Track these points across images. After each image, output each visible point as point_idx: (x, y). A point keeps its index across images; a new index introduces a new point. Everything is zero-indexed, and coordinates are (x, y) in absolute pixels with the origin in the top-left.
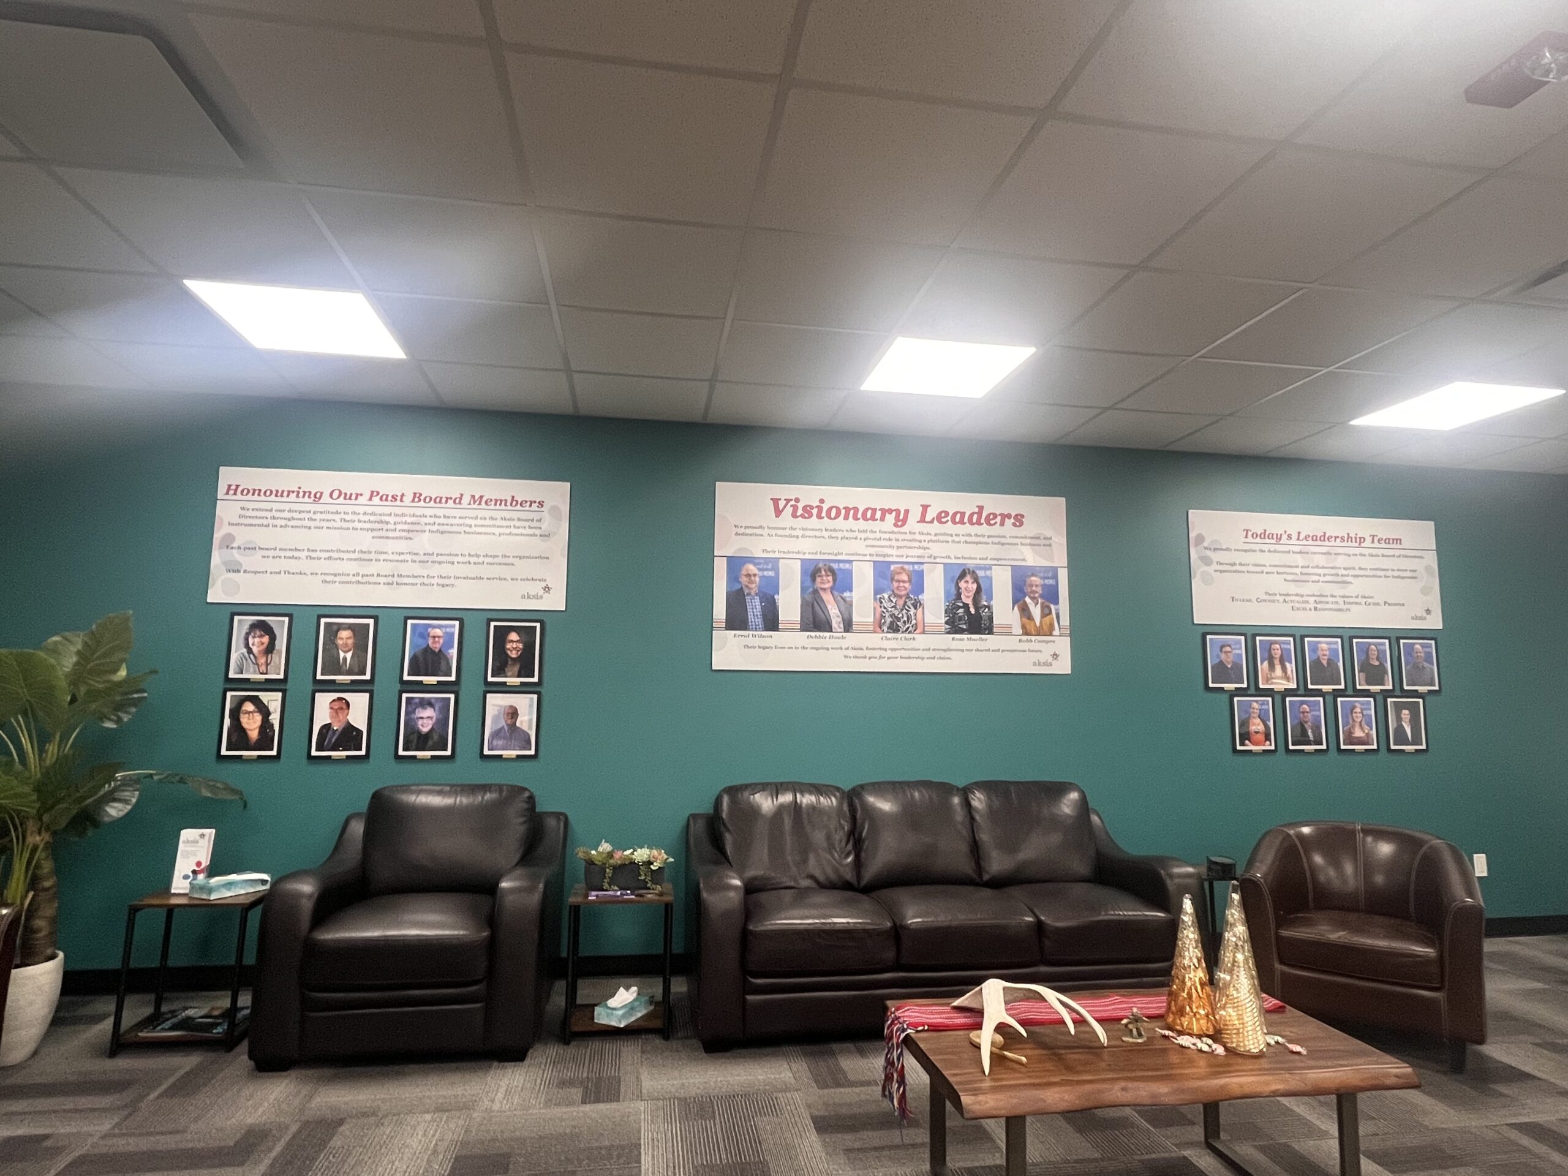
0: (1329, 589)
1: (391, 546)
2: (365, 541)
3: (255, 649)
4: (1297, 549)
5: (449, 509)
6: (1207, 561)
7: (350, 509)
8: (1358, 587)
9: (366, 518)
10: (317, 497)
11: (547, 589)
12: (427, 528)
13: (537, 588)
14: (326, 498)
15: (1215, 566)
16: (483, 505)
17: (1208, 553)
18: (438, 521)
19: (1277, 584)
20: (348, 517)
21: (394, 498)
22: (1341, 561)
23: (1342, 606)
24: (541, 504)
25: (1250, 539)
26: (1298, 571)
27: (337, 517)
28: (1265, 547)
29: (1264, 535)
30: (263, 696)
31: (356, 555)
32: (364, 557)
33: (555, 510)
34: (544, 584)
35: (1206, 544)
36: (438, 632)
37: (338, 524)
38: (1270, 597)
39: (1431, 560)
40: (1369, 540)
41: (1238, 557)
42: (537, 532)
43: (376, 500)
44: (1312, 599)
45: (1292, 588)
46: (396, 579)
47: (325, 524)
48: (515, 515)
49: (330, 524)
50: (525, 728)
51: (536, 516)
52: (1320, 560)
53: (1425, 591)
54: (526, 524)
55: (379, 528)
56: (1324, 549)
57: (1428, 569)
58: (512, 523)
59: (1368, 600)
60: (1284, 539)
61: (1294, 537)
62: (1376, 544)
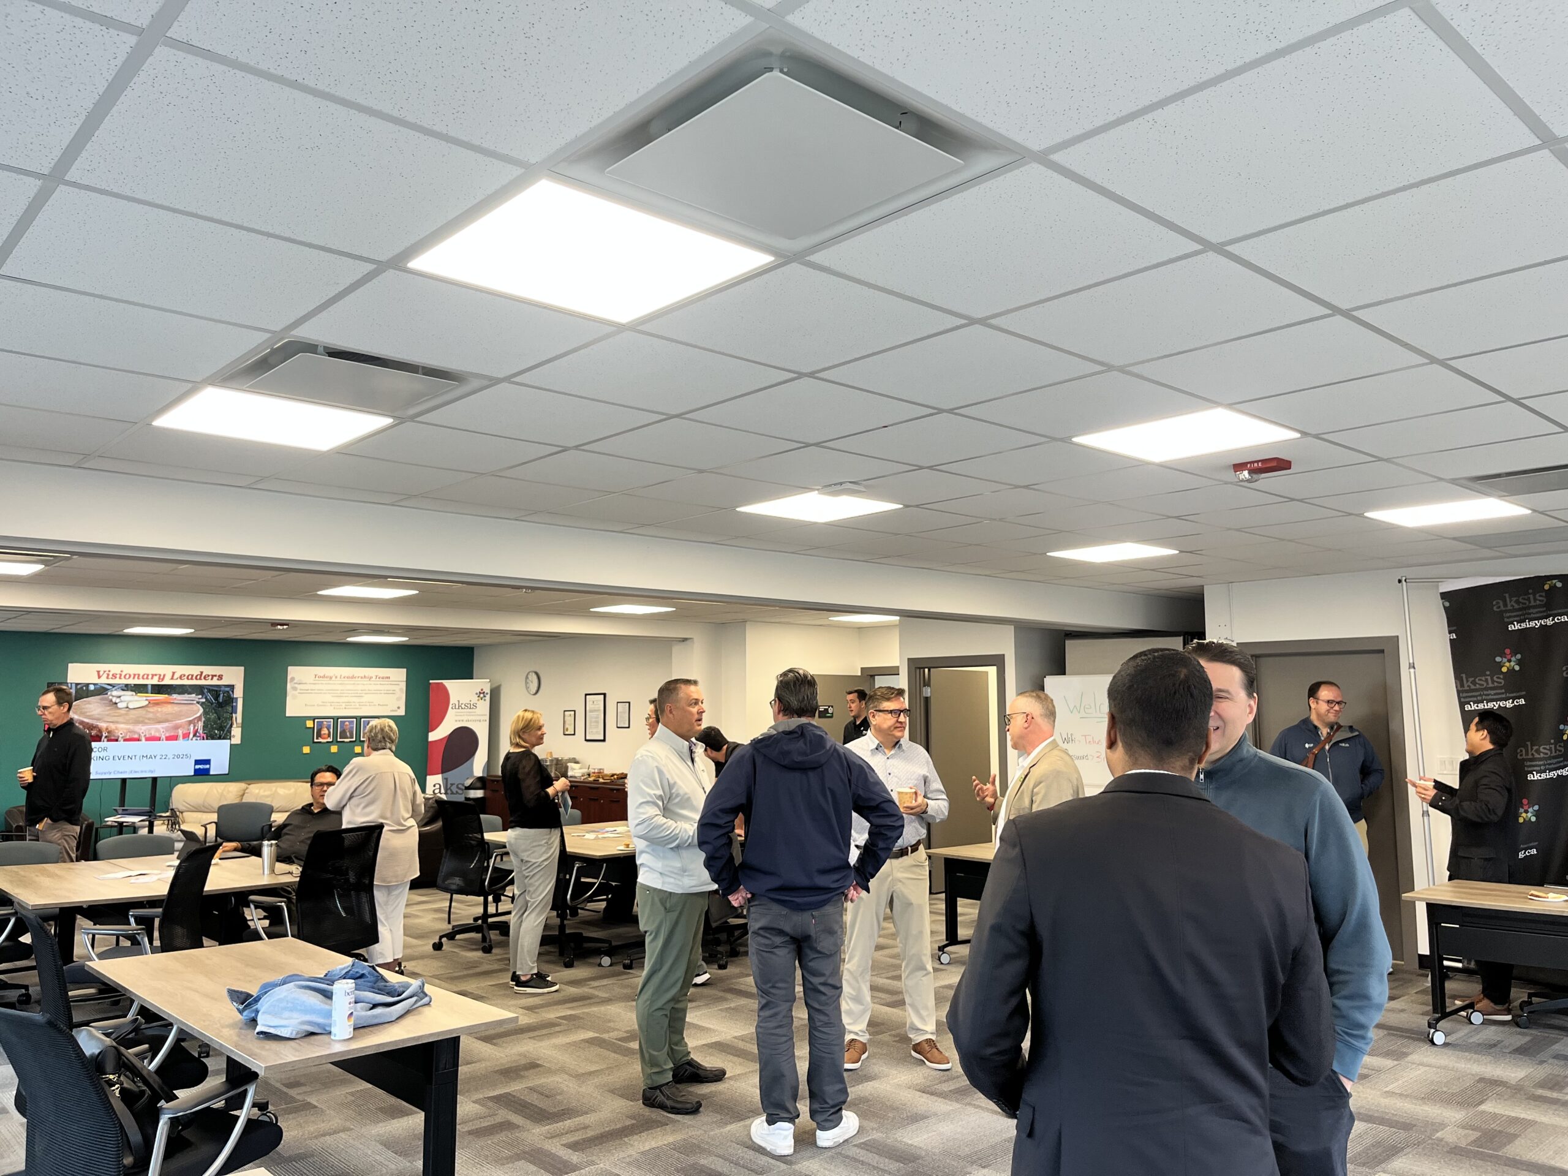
0: (354, 699)
4: (340, 682)
6: (295, 689)
8: (366, 698)
15: (298, 691)
17: (296, 685)
19: (328, 698)
22: (360, 687)
23: (358, 706)
25: (317, 678)
26: (339, 692)
28: (324, 682)
29: (324, 677)
35: (295, 681)
38: (324, 704)
39: (403, 686)
40: (374, 677)
41: (313, 687)
44: (344, 704)
45: (336, 700)
52: (349, 687)
53: (398, 699)
56: (352, 682)
57: (401, 690)
59: (371, 704)
60: (334, 678)
61: (339, 677)
62: (378, 679)
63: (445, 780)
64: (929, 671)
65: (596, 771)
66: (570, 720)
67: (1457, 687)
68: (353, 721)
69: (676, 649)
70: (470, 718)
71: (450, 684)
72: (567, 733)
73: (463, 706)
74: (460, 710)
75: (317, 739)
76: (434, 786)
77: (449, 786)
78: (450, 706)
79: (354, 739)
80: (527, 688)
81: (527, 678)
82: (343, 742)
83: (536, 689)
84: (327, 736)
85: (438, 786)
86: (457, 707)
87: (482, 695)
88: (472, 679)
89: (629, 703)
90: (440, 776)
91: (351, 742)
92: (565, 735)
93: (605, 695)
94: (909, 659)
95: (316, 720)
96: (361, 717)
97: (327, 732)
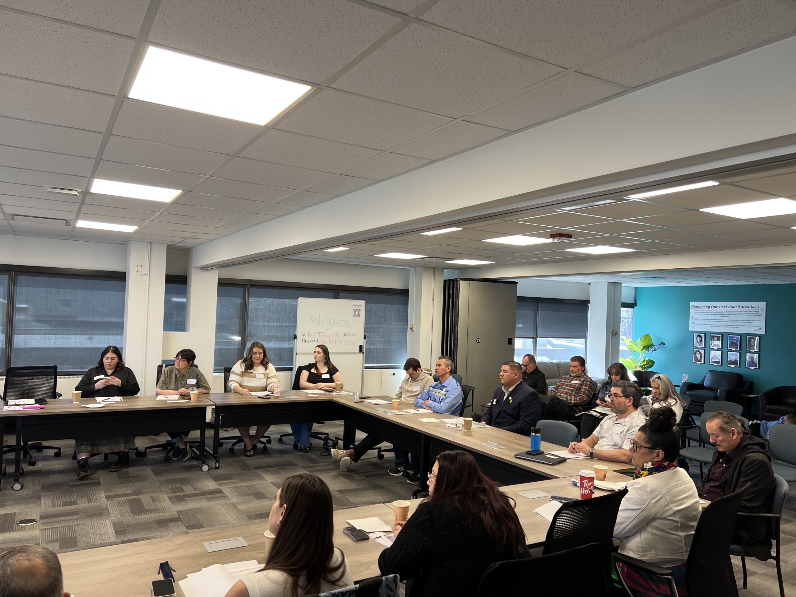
1: (724, 318)
2: (719, 317)
3: (698, 341)
5: (737, 309)
7: (715, 310)
9: (719, 312)
10: (709, 307)
11: (760, 329)
12: (732, 314)
13: (758, 328)
14: (710, 308)
16: (745, 308)
18: (734, 312)
20: (715, 312)
21: (725, 307)
24: (759, 307)
27: (713, 312)
30: (700, 350)
31: (717, 320)
32: (719, 321)
33: (762, 309)
34: (759, 327)
36: (735, 338)
37: (713, 313)
42: (758, 314)
43: (721, 308)
46: (726, 326)
47: (711, 314)
48: (752, 310)
49: (712, 314)
50: (756, 362)
51: (757, 310)
54: (755, 312)
55: (722, 314)
58: (751, 312)
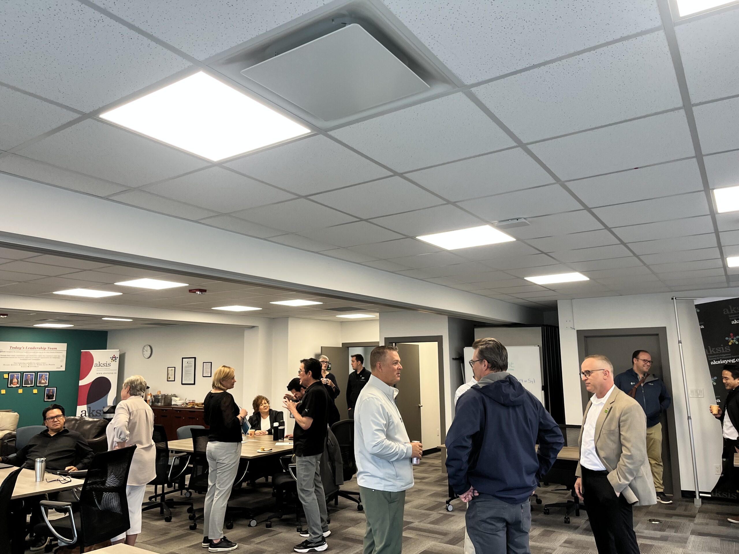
60: (22, 349)
61: (25, 348)
62: (49, 349)
63: (89, 408)
64: (395, 344)
65: (191, 402)
66: (171, 372)
67: (706, 353)
68: (33, 374)
69: (247, 333)
70: (106, 372)
71: (93, 352)
72: (169, 380)
73: (102, 365)
74: (100, 367)
75: (10, 385)
76: (82, 412)
77: (91, 411)
78: (94, 365)
79: (33, 385)
80: (143, 355)
81: (143, 349)
82: (27, 386)
83: (149, 355)
84: (16, 383)
85: (84, 412)
86: (98, 365)
87: (114, 359)
88: (106, 349)
89: (211, 363)
90: (86, 406)
91: (31, 386)
92: (167, 381)
93: (195, 358)
94: (385, 338)
95: (10, 374)
96: (38, 372)
97: (16, 381)
